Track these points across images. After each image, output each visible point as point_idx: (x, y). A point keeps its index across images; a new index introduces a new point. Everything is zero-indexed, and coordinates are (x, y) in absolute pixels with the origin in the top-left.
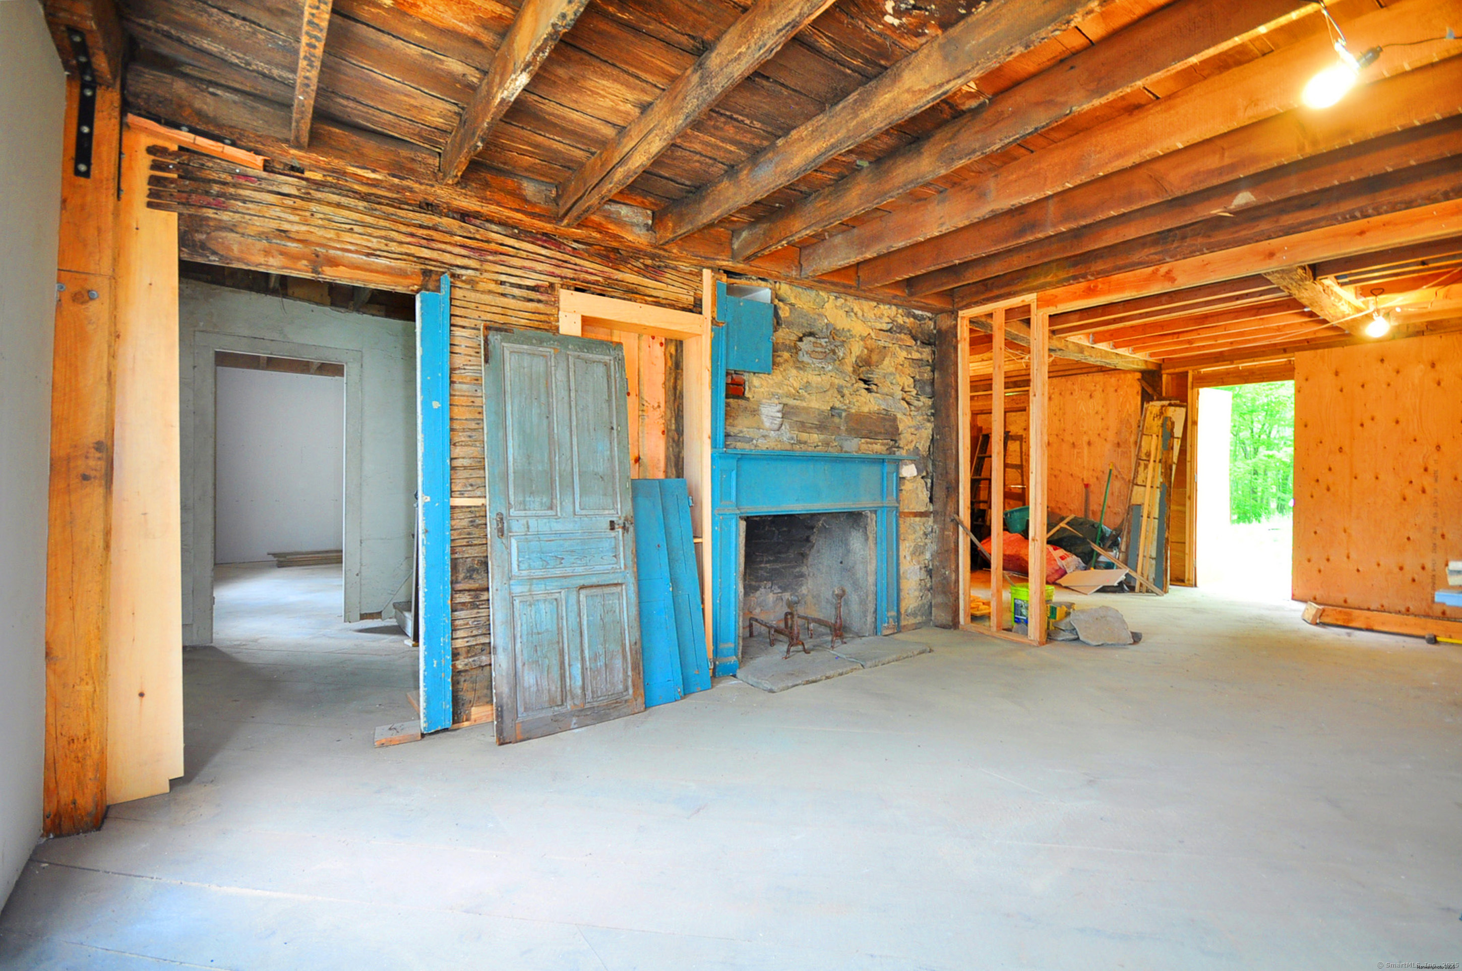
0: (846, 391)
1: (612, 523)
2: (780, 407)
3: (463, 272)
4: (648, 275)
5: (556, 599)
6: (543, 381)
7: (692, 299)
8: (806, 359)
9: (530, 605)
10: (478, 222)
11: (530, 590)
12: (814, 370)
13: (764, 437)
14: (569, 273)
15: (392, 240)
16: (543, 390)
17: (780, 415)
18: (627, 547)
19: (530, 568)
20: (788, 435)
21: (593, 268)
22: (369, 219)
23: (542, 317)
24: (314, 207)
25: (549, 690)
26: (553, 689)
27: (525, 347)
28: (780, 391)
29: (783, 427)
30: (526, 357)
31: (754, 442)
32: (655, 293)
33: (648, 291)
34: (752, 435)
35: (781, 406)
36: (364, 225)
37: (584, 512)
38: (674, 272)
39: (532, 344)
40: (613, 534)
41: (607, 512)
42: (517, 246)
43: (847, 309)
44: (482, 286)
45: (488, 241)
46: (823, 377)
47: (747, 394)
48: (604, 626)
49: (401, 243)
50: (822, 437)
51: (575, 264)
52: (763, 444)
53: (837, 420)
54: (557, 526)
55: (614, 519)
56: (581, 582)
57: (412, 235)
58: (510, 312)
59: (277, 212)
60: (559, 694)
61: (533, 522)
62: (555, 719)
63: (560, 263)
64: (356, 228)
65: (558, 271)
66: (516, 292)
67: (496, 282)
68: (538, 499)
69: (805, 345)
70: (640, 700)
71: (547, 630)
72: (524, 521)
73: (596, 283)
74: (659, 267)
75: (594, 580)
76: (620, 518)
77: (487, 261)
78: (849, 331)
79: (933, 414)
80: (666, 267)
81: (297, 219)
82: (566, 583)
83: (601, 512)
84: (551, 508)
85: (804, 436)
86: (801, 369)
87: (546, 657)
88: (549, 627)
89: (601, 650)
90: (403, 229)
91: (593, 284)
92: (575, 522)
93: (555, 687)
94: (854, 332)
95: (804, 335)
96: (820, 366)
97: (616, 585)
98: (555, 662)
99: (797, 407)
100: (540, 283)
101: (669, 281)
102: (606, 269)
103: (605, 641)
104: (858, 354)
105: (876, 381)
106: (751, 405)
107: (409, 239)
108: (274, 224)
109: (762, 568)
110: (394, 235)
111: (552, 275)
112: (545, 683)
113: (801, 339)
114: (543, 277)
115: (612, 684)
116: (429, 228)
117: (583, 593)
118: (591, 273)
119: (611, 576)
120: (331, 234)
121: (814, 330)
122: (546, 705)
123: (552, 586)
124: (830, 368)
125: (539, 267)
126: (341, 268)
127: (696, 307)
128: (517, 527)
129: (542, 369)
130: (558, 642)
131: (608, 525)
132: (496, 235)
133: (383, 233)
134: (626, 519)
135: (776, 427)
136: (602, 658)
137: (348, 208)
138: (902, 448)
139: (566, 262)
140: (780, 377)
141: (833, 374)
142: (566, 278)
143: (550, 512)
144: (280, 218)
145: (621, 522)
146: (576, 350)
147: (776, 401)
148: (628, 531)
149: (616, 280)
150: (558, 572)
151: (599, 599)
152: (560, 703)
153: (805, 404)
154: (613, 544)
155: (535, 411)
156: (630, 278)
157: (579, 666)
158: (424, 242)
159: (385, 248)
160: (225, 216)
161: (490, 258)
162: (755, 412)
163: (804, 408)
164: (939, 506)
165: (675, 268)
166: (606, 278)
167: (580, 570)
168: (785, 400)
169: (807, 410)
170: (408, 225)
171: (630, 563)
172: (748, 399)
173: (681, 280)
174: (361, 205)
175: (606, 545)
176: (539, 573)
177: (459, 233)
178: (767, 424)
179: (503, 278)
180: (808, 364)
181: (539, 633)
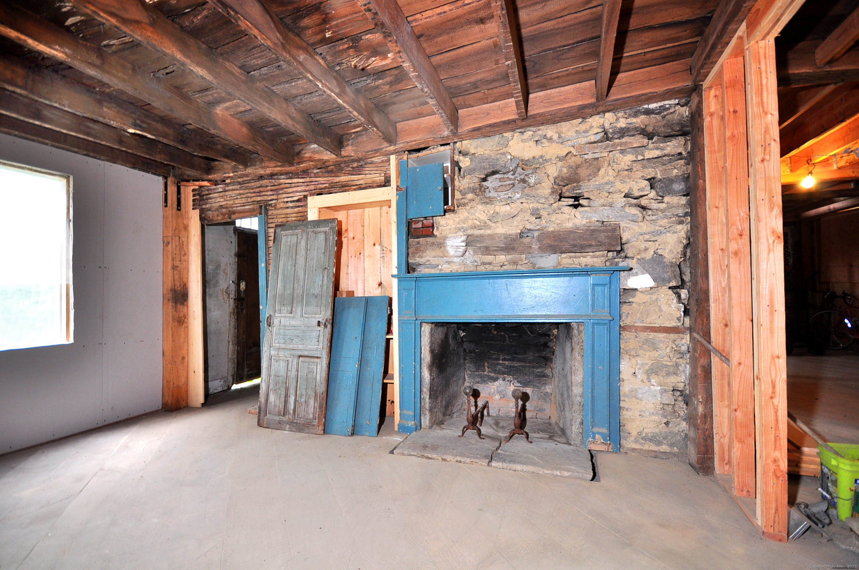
0: (542, 212)
1: (319, 322)
2: (464, 238)
3: (271, 202)
4: (354, 173)
5: (288, 361)
6: (295, 248)
7: (383, 178)
8: (493, 194)
9: (277, 361)
10: (276, 177)
11: (278, 354)
12: (501, 201)
13: (448, 263)
14: (312, 187)
15: (248, 197)
16: (294, 252)
17: (464, 244)
18: (325, 337)
19: (279, 343)
20: (471, 259)
21: (323, 181)
22: (241, 192)
23: (301, 214)
24: (227, 193)
25: (279, 407)
26: (281, 407)
27: (290, 231)
28: (465, 226)
29: (467, 253)
30: (289, 237)
31: (440, 267)
32: (358, 183)
33: (354, 183)
34: (437, 262)
35: (466, 237)
36: (240, 194)
37: (306, 316)
38: (370, 165)
39: (293, 230)
40: (319, 328)
41: (317, 316)
42: (290, 182)
43: (537, 139)
44: (278, 206)
45: (280, 184)
46: (513, 205)
47: (435, 232)
48: (307, 380)
49: (251, 197)
50: (509, 257)
51: (316, 181)
52: (446, 269)
53: (526, 240)
54: (293, 323)
55: (321, 320)
56: (300, 353)
57: (254, 192)
58: (288, 216)
59: (218, 199)
60: (283, 410)
61: (283, 320)
62: (280, 422)
63: (308, 183)
64: (239, 197)
65: (307, 188)
66: (291, 205)
67: (284, 202)
68: (286, 308)
69: (492, 182)
70: (321, 427)
71: (282, 376)
72: (278, 319)
73: (325, 188)
74: (361, 166)
75: (306, 353)
76: (323, 319)
77: (279, 194)
78: (541, 157)
79: (686, 214)
80: (366, 164)
81: (222, 200)
82: (293, 352)
83: (314, 316)
84: (291, 313)
85: (489, 258)
86: (488, 203)
87: (280, 389)
88: (283, 374)
89: (304, 393)
90: (252, 191)
91: (324, 189)
92: (301, 321)
93: (282, 406)
94: (547, 157)
95: (487, 176)
96: (507, 196)
97: (318, 358)
98: (283, 393)
99: (481, 236)
100: (300, 197)
101: (367, 172)
102: (330, 178)
103: (307, 387)
104: (556, 174)
105: (586, 195)
106: (437, 240)
107: (253, 195)
108: (218, 205)
109: (499, 364)
110: (249, 195)
111: (306, 191)
112: (278, 403)
113: (484, 180)
114: (301, 194)
115: (307, 413)
116: (259, 187)
117: (301, 359)
118: (323, 184)
119: (315, 352)
120: (232, 202)
121: (498, 168)
122: (277, 414)
123: (287, 353)
124: (518, 196)
125: (299, 189)
126: (237, 214)
127: (386, 183)
128: (276, 322)
129: (295, 241)
130: (286, 383)
131: (316, 323)
132: (283, 180)
133: (245, 196)
134: (327, 320)
135: (460, 254)
136: (304, 397)
137: (235, 190)
138: (633, 258)
139: (312, 182)
140: (466, 214)
141: (523, 200)
142: (311, 190)
143: (291, 315)
144: (219, 202)
145: (324, 322)
146: (312, 228)
147: (462, 234)
148: (326, 327)
149: (336, 183)
150: (291, 346)
151: (306, 364)
152: (282, 414)
153: (488, 232)
154: (318, 334)
155: (290, 263)
156: (343, 178)
157: (293, 398)
158: (258, 194)
159: (247, 201)
160: (207, 206)
161: (281, 192)
162: (441, 245)
163: (489, 235)
164: (694, 321)
165: (372, 163)
166: (330, 184)
167: (301, 347)
168: (470, 232)
169: (491, 237)
170: (253, 189)
171: (325, 347)
172: (435, 236)
173: (375, 169)
174: (238, 187)
175: (315, 334)
176: (283, 346)
177: (269, 185)
178: (451, 252)
179: (286, 200)
180: (494, 198)
181: (278, 376)
